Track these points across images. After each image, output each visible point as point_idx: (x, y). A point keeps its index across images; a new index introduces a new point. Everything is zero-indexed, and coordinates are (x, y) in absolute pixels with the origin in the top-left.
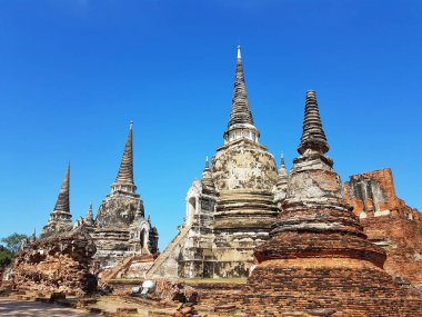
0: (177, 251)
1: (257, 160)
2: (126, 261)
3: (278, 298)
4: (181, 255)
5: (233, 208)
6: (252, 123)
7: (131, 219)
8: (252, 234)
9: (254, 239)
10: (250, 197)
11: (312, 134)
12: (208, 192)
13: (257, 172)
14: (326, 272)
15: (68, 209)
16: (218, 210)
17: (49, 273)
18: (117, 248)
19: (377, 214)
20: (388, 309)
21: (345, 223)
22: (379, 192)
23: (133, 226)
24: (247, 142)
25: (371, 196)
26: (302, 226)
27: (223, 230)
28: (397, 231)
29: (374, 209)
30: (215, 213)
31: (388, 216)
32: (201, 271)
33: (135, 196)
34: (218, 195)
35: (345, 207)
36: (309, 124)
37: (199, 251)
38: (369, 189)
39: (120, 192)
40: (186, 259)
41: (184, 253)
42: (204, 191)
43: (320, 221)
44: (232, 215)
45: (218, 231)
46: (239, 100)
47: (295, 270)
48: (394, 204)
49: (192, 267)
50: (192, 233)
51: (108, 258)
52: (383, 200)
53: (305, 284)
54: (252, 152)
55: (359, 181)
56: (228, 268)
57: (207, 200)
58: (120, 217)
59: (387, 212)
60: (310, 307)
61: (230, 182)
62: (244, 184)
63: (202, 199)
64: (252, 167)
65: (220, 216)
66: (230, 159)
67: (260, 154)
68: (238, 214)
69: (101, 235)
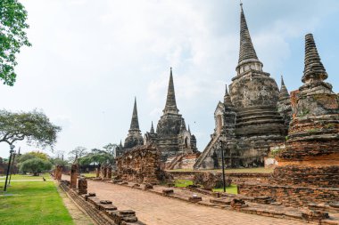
0: (212, 152)
1: (263, 84)
2: (179, 158)
3: (299, 190)
4: (215, 154)
5: (248, 120)
7: (178, 131)
8: (264, 137)
9: (266, 140)
10: (261, 111)
11: (313, 67)
12: (229, 110)
13: (264, 93)
14: (335, 170)
18: (171, 150)
23: (180, 135)
24: (253, 71)
30: (236, 124)
32: (230, 164)
33: (179, 116)
34: (236, 111)
37: (227, 151)
39: (169, 114)
40: (219, 156)
41: (217, 152)
42: (227, 110)
43: (327, 133)
44: (249, 124)
45: (238, 136)
47: (309, 170)
51: (167, 156)
53: (318, 179)
54: (258, 79)
56: (249, 162)
57: (229, 116)
58: (170, 130)
60: (326, 197)
61: (244, 101)
62: (254, 102)
63: (225, 115)
64: (260, 89)
65: (239, 126)
66: (242, 86)
67: (264, 79)
68: (252, 124)
69: (161, 142)
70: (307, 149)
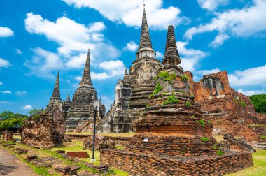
0: (110, 119)
1: (154, 68)
2: (87, 123)
3: (140, 156)
4: (112, 121)
5: (141, 94)
6: (151, 47)
7: (90, 101)
11: (170, 52)
12: (127, 86)
13: (154, 75)
14: (171, 140)
15: (59, 96)
16: (132, 96)
17: (36, 133)
18: (83, 116)
19: (218, 97)
20: (206, 166)
21: (186, 107)
22: (220, 85)
23: (91, 104)
24: (148, 58)
25: (215, 87)
26: (160, 110)
27: (135, 107)
28: (229, 106)
29: (217, 94)
30: (130, 97)
31: (225, 98)
32: (122, 129)
33: (92, 88)
34: (132, 87)
35: (188, 98)
36: (169, 47)
37: (122, 118)
38: (214, 83)
39: (84, 87)
40: (115, 123)
41: (114, 119)
42: (124, 86)
43: (171, 107)
44: (140, 98)
45: (132, 107)
46: (144, 35)
47: (153, 138)
48: (228, 91)
49: (117, 127)
50: (118, 109)
51: (78, 121)
52: (221, 89)
54: (151, 63)
55: (208, 78)
57: (126, 90)
59: (223, 96)
61: (139, 80)
62: (146, 82)
63: (123, 90)
64: (151, 71)
65: (134, 99)
66: (139, 68)
67: (155, 64)
68: (143, 98)
69: (75, 110)
70: (153, 121)
